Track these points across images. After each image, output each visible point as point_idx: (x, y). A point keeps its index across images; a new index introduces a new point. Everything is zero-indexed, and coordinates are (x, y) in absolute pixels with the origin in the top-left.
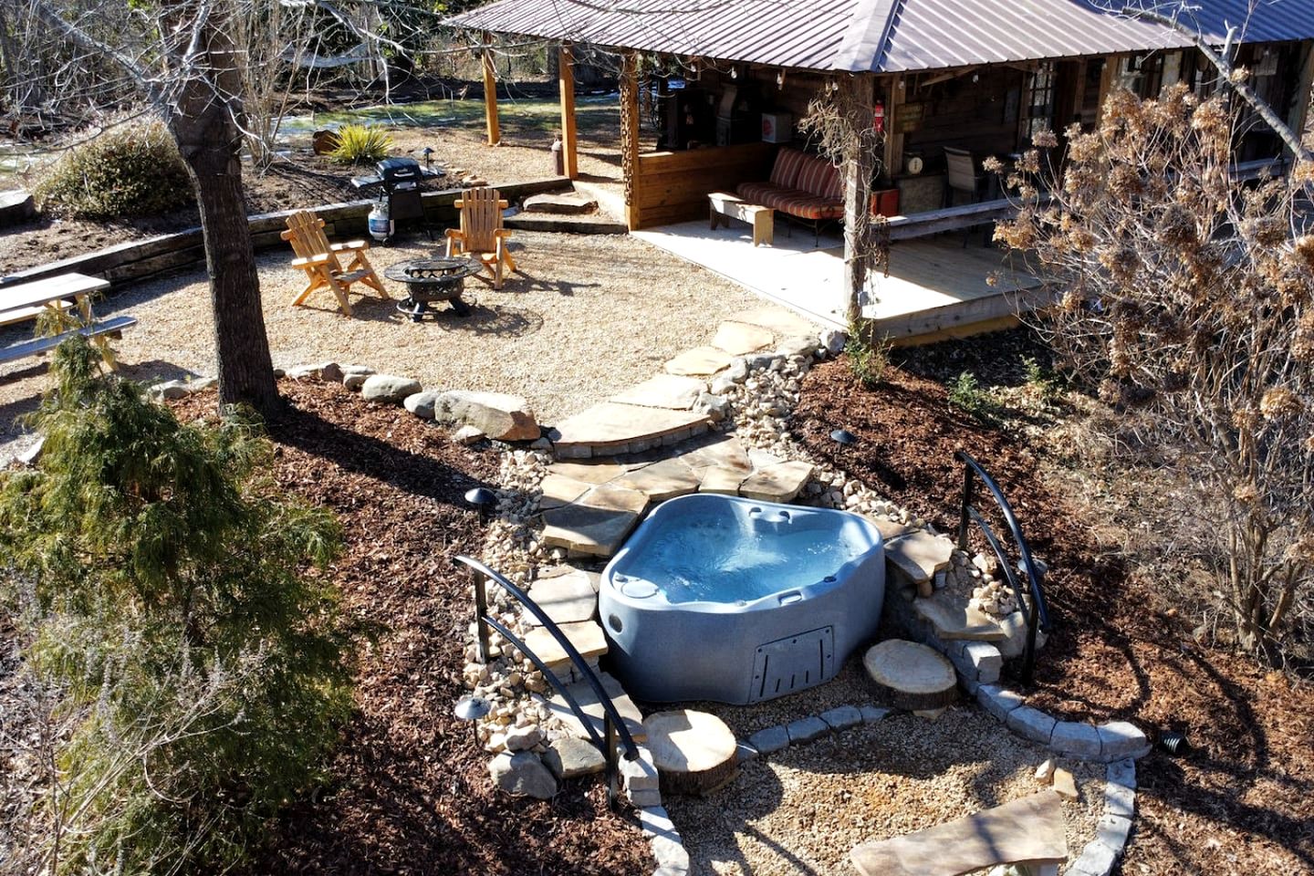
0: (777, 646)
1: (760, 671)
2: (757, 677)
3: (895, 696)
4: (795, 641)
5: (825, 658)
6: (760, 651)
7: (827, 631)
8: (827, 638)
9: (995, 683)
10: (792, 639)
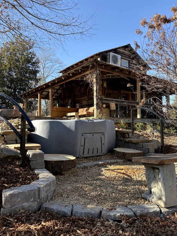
0: (88, 135)
1: (83, 144)
2: (82, 146)
3: (126, 155)
4: (93, 135)
5: (102, 144)
6: (83, 135)
7: (103, 135)
8: (103, 137)
9: (154, 153)
10: (92, 134)
